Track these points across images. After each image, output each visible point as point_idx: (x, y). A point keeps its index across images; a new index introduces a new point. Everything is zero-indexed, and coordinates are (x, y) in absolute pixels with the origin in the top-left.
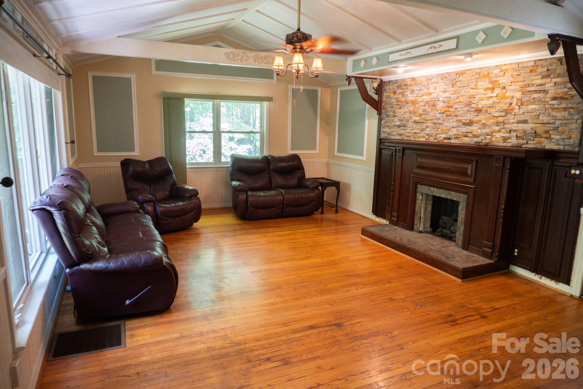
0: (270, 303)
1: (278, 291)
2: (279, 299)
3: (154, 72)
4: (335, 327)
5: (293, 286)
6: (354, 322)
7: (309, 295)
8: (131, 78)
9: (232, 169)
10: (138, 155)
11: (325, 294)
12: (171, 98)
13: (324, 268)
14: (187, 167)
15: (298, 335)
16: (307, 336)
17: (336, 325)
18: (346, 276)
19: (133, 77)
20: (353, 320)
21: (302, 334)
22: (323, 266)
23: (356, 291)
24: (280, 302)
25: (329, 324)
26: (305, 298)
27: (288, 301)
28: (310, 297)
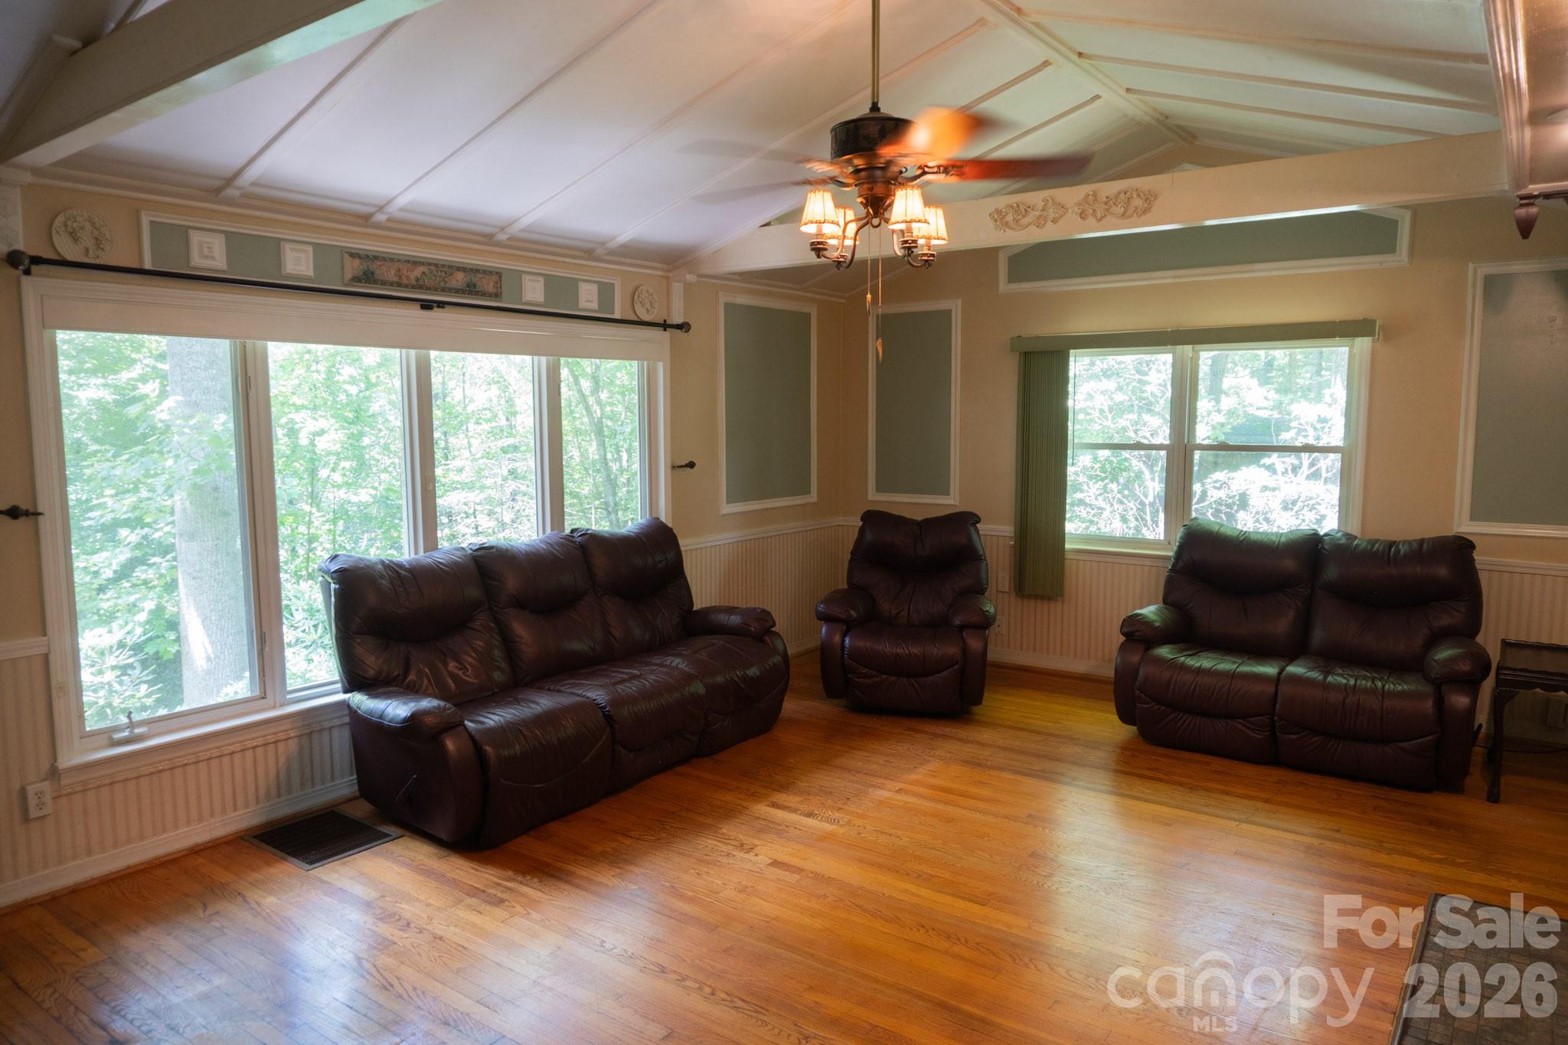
3: (1004, 286)
8: (951, 310)
9: (1174, 565)
10: (957, 503)
12: (1039, 352)
14: (1068, 546)
19: (955, 306)
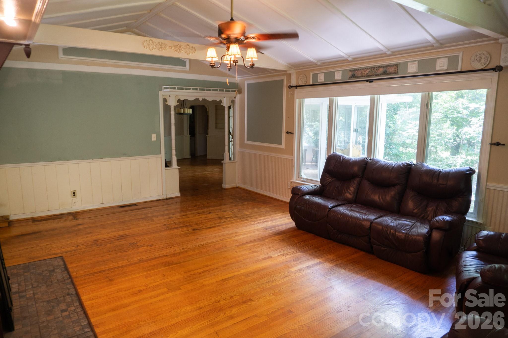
0: (239, 236)
1: (238, 244)
2: (235, 238)
4: (197, 229)
5: (228, 249)
6: (186, 232)
7: (214, 243)
11: (202, 245)
13: (201, 270)
15: (217, 225)
16: (212, 225)
17: (197, 230)
18: (180, 263)
20: (185, 233)
21: (215, 225)
22: (203, 272)
23: (176, 250)
24: (233, 237)
25: (200, 230)
26: (217, 241)
27: (228, 238)
28: (213, 242)
